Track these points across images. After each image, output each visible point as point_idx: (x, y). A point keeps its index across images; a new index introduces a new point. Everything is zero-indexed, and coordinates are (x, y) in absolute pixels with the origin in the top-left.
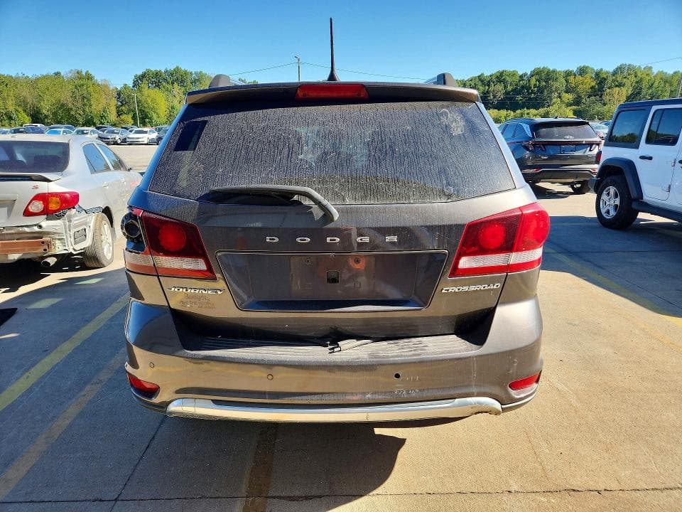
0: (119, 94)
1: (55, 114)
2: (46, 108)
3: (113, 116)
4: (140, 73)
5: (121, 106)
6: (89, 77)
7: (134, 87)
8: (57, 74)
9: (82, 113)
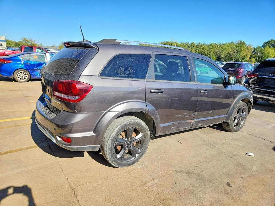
0: (254, 50)
1: (225, 57)
2: (223, 55)
3: (247, 59)
4: (267, 41)
5: (254, 54)
6: (244, 43)
7: (262, 47)
8: (232, 42)
9: (235, 57)
